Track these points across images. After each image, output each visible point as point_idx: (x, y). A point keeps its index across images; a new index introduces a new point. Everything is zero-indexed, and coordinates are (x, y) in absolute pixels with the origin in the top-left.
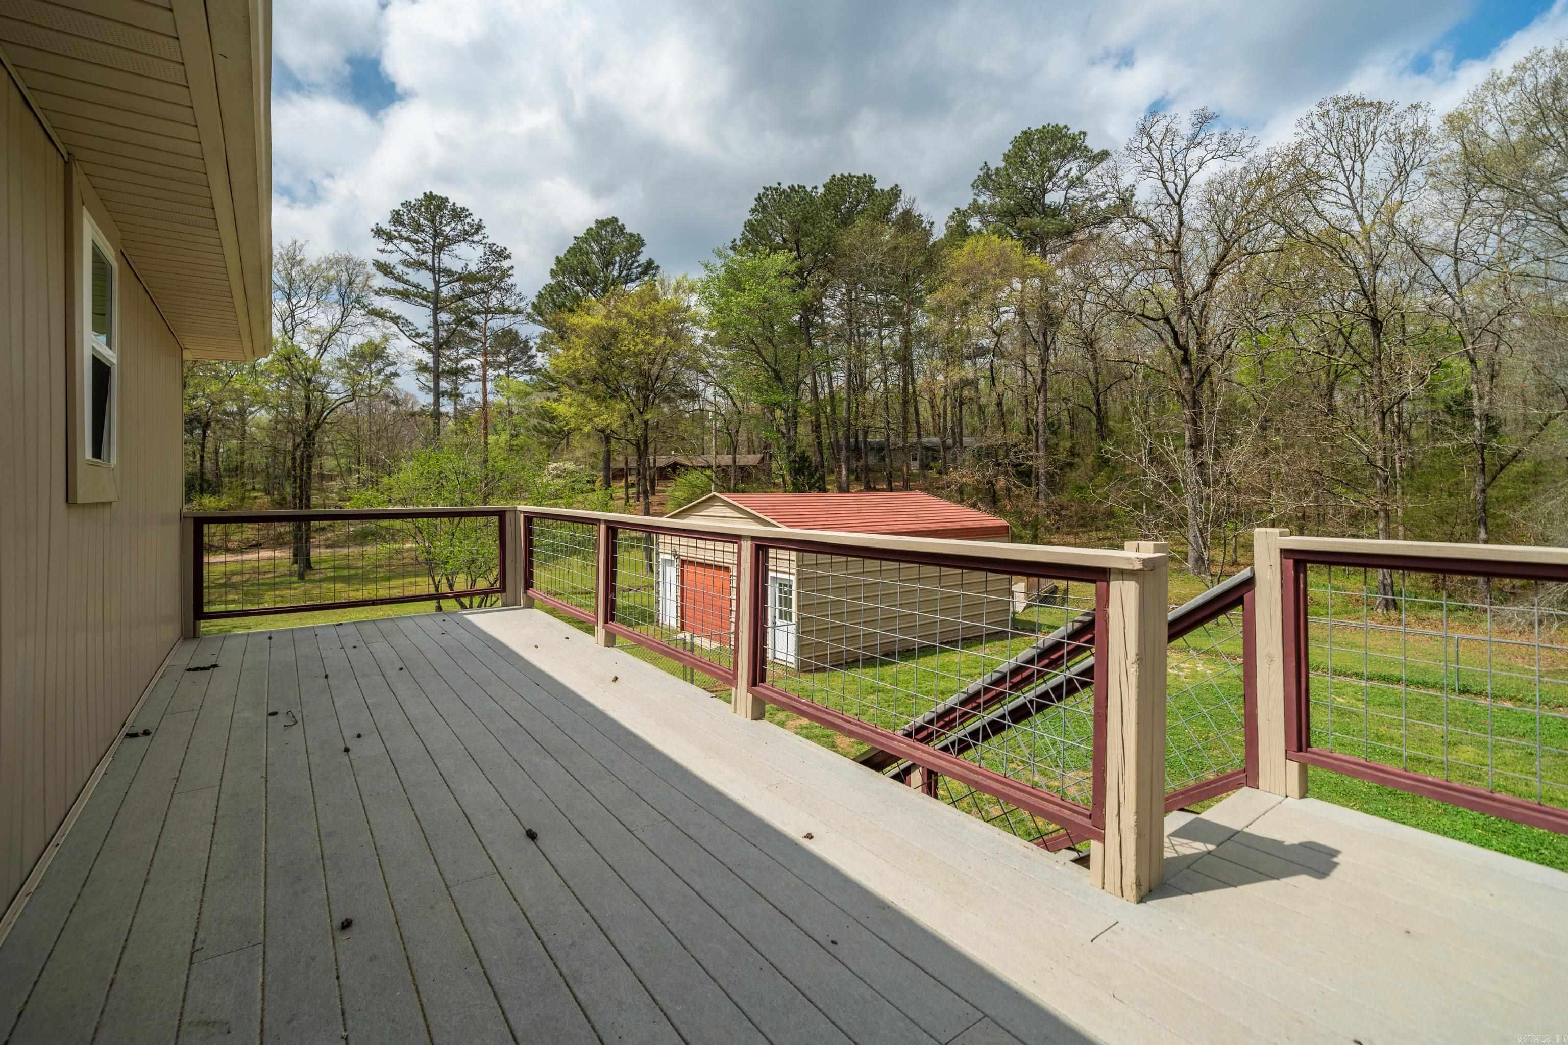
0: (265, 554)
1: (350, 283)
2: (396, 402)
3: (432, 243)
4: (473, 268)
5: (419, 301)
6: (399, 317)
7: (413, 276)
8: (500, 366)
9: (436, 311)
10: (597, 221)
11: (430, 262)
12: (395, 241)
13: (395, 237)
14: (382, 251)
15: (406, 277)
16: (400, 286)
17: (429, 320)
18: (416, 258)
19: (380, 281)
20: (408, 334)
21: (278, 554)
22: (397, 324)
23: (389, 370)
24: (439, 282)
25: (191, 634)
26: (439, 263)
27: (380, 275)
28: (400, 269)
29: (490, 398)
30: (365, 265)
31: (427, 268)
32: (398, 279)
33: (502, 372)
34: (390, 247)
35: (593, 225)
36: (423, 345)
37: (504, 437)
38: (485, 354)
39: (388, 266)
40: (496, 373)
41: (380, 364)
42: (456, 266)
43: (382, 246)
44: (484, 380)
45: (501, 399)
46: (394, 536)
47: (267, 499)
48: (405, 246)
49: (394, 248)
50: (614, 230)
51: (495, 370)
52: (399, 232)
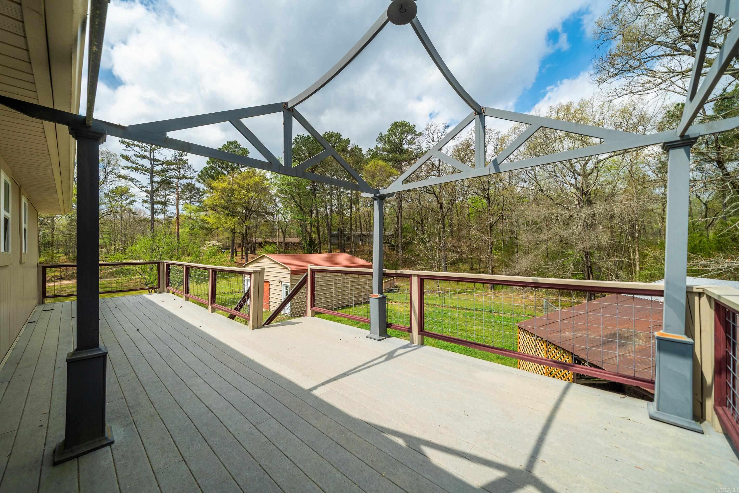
0: (64, 282)
1: (109, 163)
2: (134, 213)
3: (150, 148)
4: (169, 159)
5: (143, 172)
6: (133, 179)
7: (140, 161)
8: (187, 199)
9: (152, 177)
10: (227, 142)
11: (148, 156)
12: (131, 146)
13: (131, 145)
14: (125, 150)
15: (137, 162)
16: (134, 165)
17: (149, 181)
18: (142, 153)
19: (123, 163)
20: (138, 186)
21: (71, 282)
22: (133, 182)
23: (132, 198)
24: (153, 164)
25: (41, 302)
26: (153, 156)
27: (124, 161)
28: (133, 158)
29: (180, 212)
30: (116, 155)
31: (147, 158)
32: (133, 162)
33: (188, 201)
34: (129, 148)
35: (226, 144)
36: (145, 191)
37: (187, 230)
38: (178, 194)
39: (128, 157)
40: (184, 202)
41: (126, 196)
42: (161, 158)
43: (125, 148)
44: (178, 204)
45: (185, 213)
46: (129, 273)
47: (66, 257)
48: (137, 148)
49: (131, 149)
50: (235, 146)
51: (184, 200)
52: (133, 143)
